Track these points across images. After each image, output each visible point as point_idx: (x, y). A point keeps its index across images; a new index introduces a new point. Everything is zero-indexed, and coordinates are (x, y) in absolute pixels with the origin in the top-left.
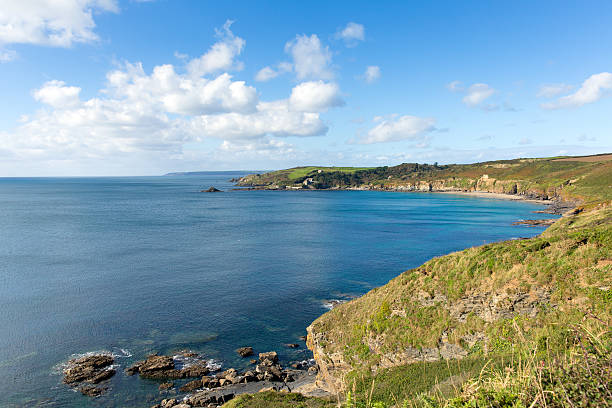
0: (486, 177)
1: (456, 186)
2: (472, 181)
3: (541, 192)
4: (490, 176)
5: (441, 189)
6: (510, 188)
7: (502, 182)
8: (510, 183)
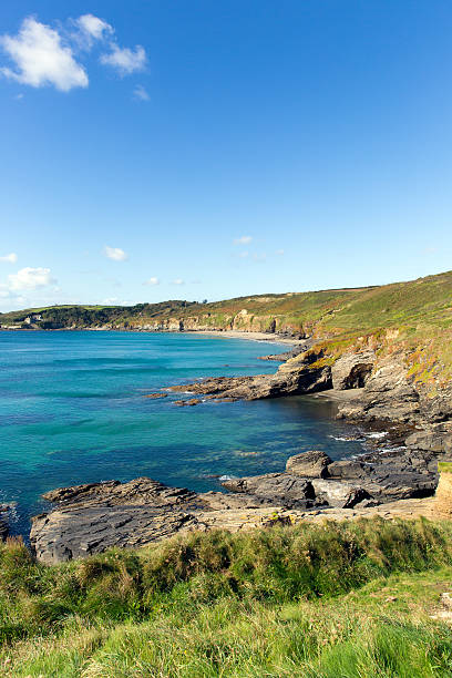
0: (244, 312)
1: (211, 324)
2: (228, 318)
3: (297, 328)
4: (249, 311)
5: (194, 327)
6: (267, 325)
7: (260, 318)
8: (268, 318)
